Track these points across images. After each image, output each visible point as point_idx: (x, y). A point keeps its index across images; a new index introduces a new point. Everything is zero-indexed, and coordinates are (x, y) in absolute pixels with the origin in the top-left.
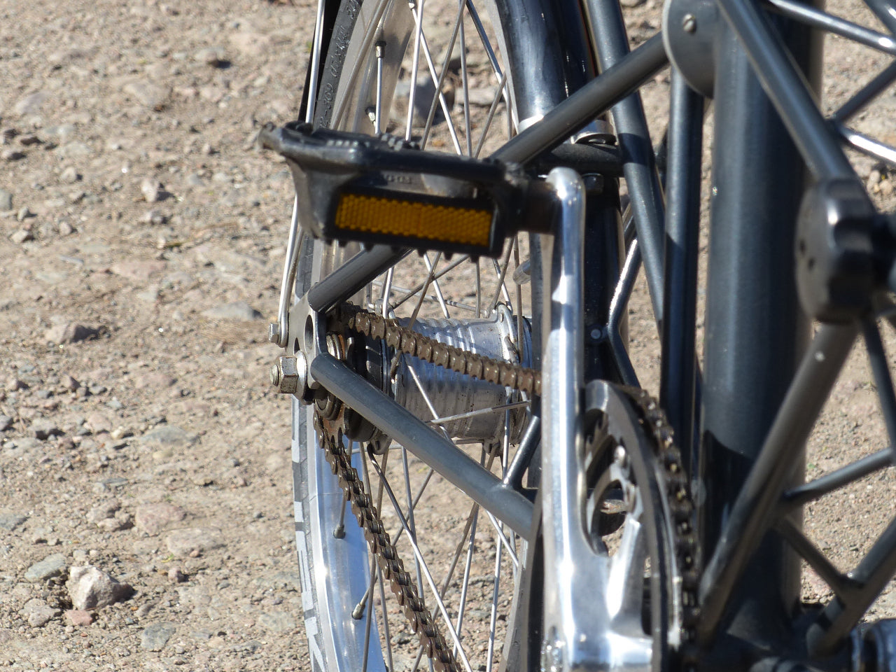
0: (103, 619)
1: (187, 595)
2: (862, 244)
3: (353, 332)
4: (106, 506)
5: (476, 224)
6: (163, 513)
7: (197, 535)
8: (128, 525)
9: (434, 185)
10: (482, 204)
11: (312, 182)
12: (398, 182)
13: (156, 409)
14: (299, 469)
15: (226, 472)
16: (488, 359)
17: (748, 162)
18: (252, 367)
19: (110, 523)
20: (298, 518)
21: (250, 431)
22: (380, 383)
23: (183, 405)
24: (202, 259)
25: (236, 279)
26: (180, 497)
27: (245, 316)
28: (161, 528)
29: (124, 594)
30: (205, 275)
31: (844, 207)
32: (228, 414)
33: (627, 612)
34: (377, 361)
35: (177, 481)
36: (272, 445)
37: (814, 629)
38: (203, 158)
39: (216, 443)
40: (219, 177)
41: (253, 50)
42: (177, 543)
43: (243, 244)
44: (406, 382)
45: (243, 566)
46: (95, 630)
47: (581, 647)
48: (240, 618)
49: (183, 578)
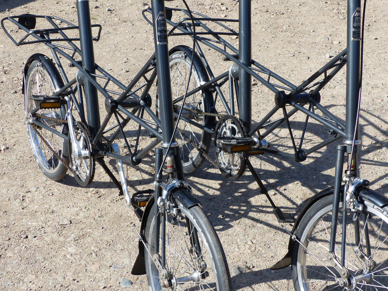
0: (6, 152)
1: (15, 147)
2: (114, 104)
3: (37, 116)
4: (3, 138)
5: (58, 105)
6: (10, 138)
7: (14, 140)
8: (6, 140)
9: (52, 101)
10: (58, 102)
11: (37, 102)
12: (48, 101)
13: (5, 125)
14: (28, 132)
15: (16, 132)
16: (53, 118)
17: (90, 94)
18: (15, 118)
19: (4, 140)
20: (29, 137)
21: (17, 126)
22: (40, 122)
23: (8, 124)
24: (6, 106)
25: (11, 108)
26: (11, 135)
27: (13, 112)
28: (10, 139)
29: (8, 148)
30: (7, 108)
31: (111, 100)
32: (14, 125)
33: (83, 148)
34: (40, 119)
35: (10, 134)
36: (20, 128)
37: (105, 146)
38: (3, 94)
39: (14, 128)
40: (5, 96)
41: (6, 80)
42: (12, 141)
43: (10, 104)
44: (43, 121)
45: (21, 143)
46: (5, 153)
47: (78, 152)
48: (22, 149)
49: (14, 145)
